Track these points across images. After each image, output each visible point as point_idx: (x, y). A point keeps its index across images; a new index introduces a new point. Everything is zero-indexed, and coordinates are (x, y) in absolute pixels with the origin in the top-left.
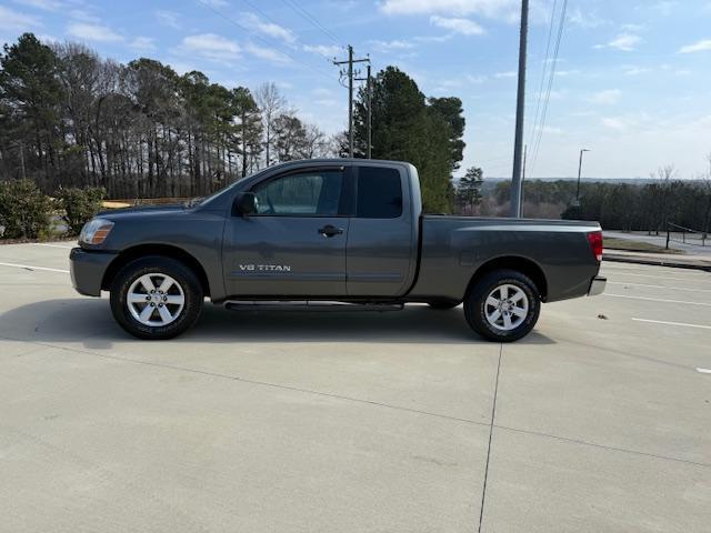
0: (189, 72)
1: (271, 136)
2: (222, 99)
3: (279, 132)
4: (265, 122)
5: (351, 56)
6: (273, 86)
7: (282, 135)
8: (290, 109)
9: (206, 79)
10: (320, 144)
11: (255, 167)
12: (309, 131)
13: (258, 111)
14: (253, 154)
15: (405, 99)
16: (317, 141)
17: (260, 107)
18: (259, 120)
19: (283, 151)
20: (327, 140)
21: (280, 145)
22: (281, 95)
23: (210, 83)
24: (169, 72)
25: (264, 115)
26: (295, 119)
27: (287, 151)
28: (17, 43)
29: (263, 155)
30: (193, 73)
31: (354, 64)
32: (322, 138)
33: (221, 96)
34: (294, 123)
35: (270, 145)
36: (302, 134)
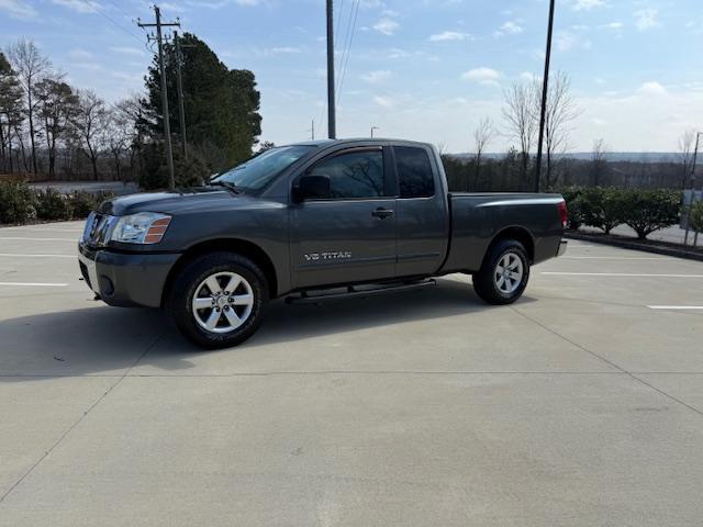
1: (34, 102)
3: (44, 98)
4: (24, 85)
5: (158, 20)
6: (31, 46)
7: (48, 102)
8: (55, 72)
10: (100, 113)
11: (15, 139)
12: (83, 98)
13: (13, 73)
14: (11, 123)
15: (207, 69)
16: (96, 109)
17: (15, 68)
18: (16, 84)
19: (50, 121)
20: (107, 108)
21: (46, 114)
22: (42, 55)
25: (21, 77)
26: (64, 85)
27: (56, 120)
29: (25, 126)
31: (162, 28)
32: (101, 106)
34: (63, 89)
35: (34, 113)
36: (74, 100)
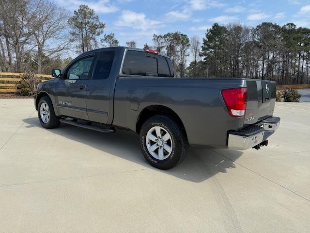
0: (286, 24)
2: (304, 34)
9: (295, 26)
23: (297, 28)
24: (276, 27)
28: (212, 28)
30: (287, 25)
33: (303, 33)
